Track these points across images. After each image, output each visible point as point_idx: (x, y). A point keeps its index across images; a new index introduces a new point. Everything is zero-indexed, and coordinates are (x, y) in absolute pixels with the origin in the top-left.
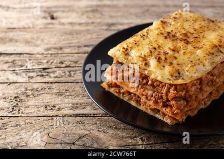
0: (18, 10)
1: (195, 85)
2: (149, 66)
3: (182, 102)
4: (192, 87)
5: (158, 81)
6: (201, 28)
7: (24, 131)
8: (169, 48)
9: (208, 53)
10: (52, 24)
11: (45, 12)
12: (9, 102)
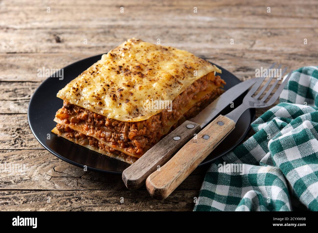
0: (19, 31)
1: (156, 121)
2: (104, 105)
3: (144, 140)
4: (152, 123)
5: (115, 120)
6: (154, 58)
7: (28, 164)
8: (124, 84)
9: (166, 85)
10: (58, 47)
11: (50, 33)
12: (11, 135)
